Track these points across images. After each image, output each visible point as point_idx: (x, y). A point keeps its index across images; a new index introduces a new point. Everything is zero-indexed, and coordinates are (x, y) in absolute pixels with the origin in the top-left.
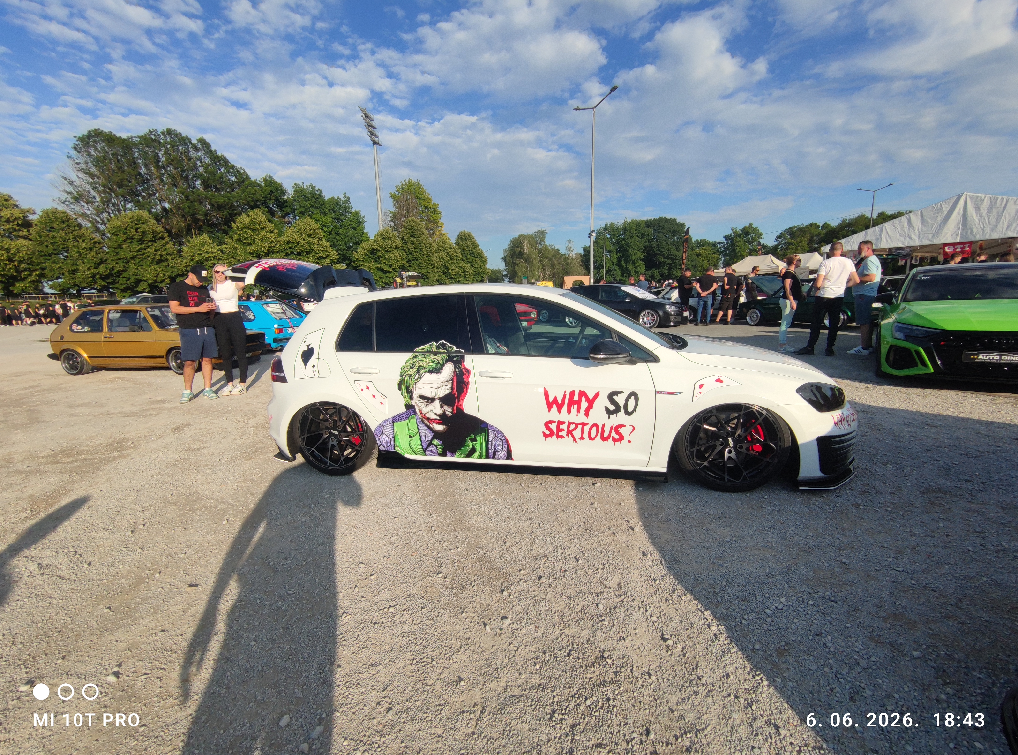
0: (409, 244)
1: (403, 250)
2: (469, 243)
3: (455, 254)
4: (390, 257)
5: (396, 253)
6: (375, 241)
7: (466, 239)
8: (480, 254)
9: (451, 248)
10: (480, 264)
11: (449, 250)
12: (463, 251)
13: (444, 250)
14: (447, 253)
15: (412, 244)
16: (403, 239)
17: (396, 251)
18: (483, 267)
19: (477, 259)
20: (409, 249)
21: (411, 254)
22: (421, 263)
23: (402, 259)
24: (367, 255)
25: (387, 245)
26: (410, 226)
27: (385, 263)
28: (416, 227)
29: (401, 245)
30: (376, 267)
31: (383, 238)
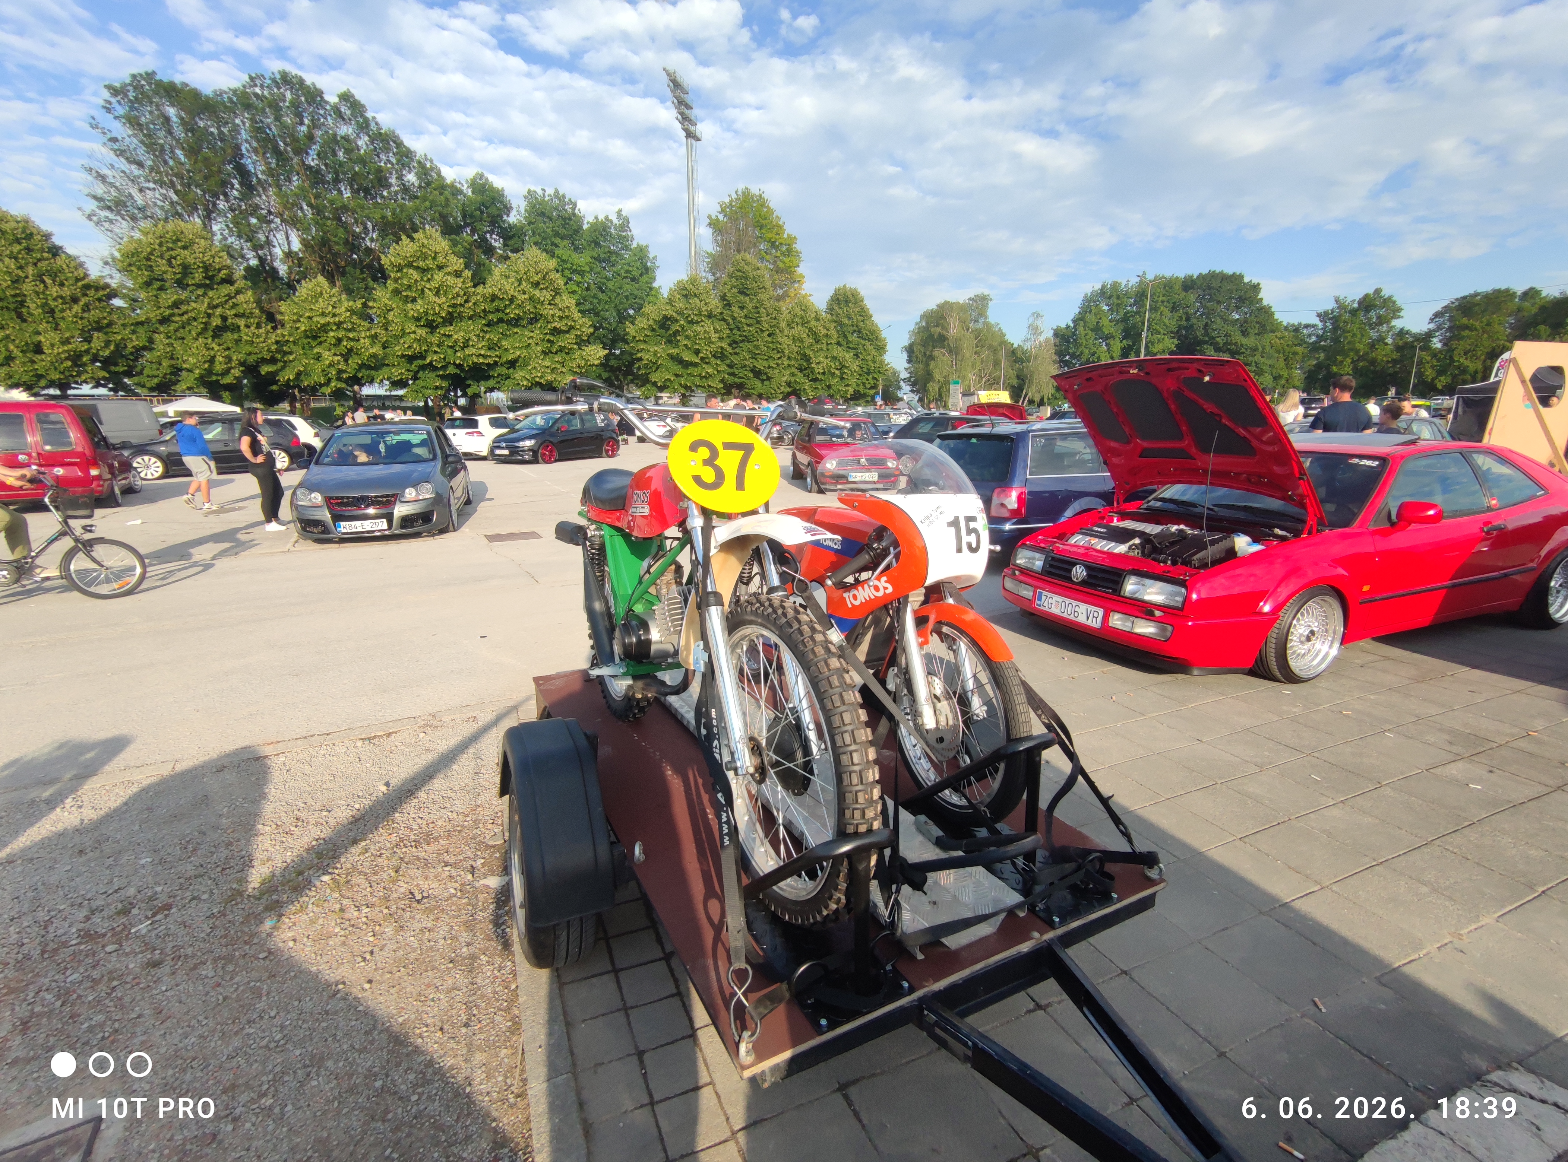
0: (735, 309)
1: (724, 320)
2: (853, 310)
3: (824, 332)
4: (697, 334)
5: (708, 327)
6: (670, 302)
7: (847, 302)
8: (873, 332)
9: (817, 319)
10: (874, 352)
11: (813, 323)
12: (841, 324)
13: (805, 322)
14: (810, 329)
15: (742, 308)
16: (723, 298)
17: (708, 322)
21: (738, 328)
24: (653, 330)
25: (691, 309)
26: (739, 271)
27: (686, 346)
28: (751, 275)
29: (719, 310)
30: (668, 355)
31: (686, 296)
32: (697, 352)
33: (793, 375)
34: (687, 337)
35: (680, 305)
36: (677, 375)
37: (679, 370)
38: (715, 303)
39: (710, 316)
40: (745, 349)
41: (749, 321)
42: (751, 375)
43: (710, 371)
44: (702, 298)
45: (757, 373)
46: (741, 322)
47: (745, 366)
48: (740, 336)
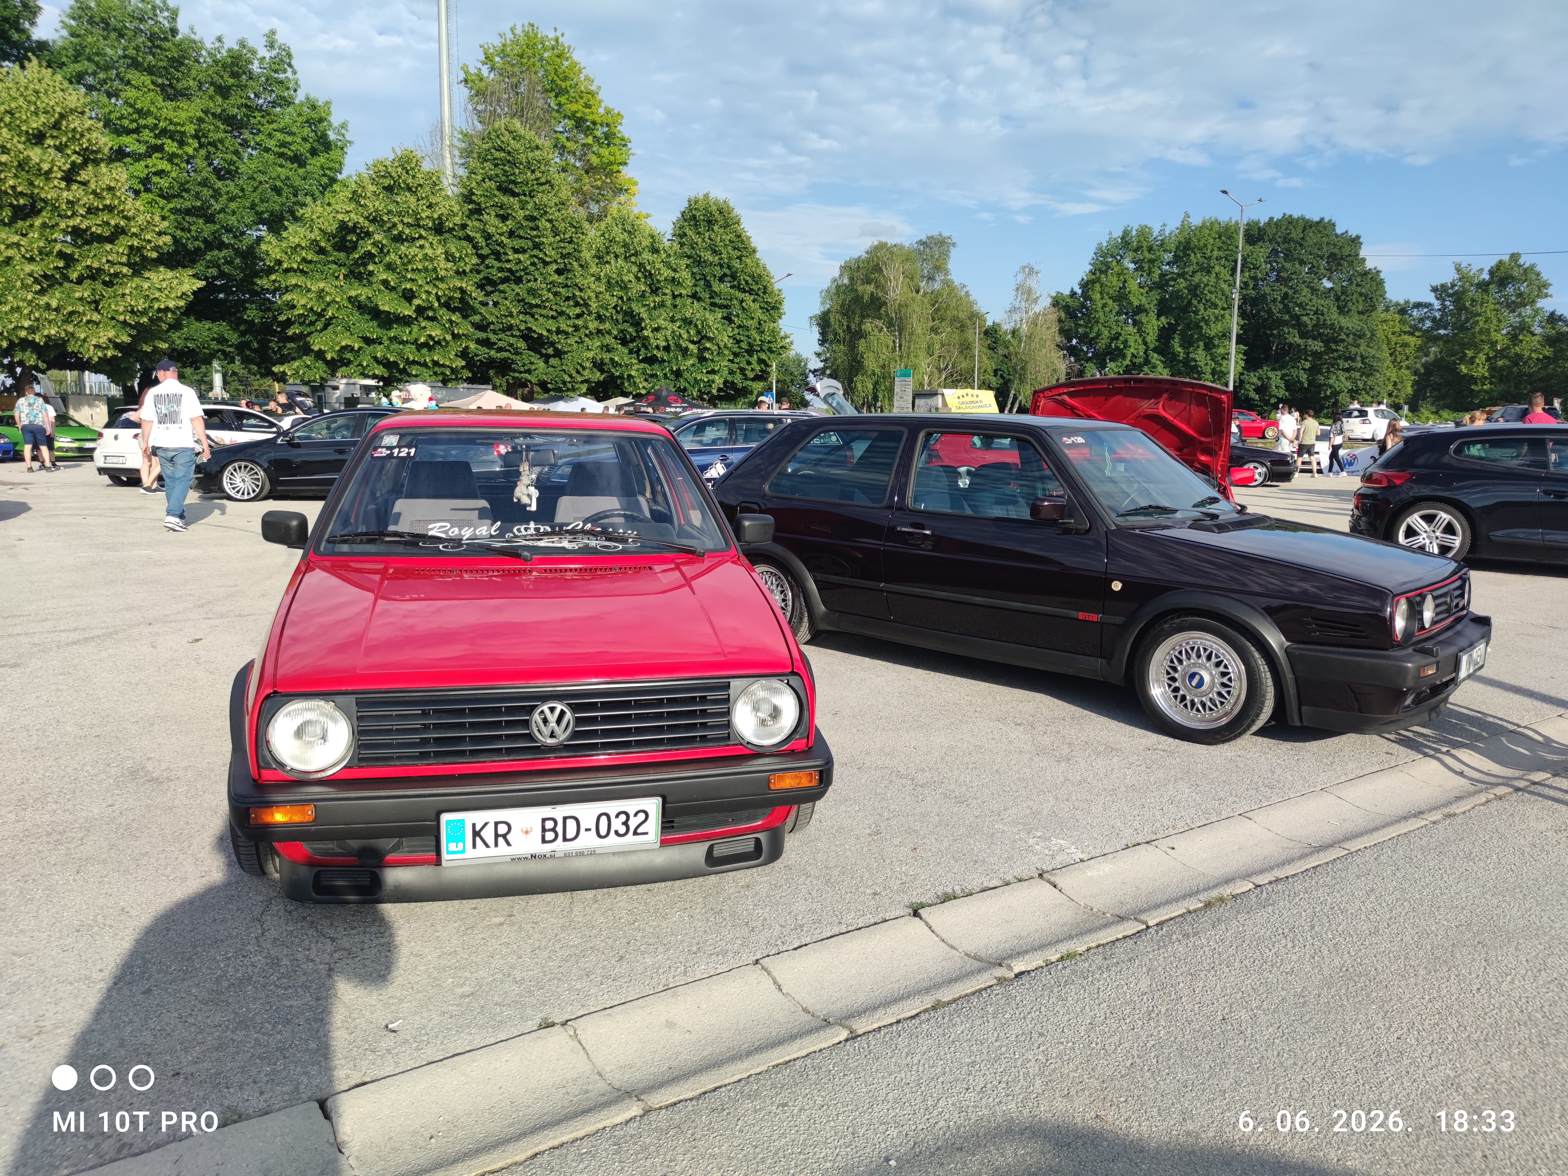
0: (491, 220)
1: (469, 239)
2: (720, 235)
3: (667, 273)
4: (408, 261)
5: (434, 249)
6: (360, 200)
7: (710, 222)
8: (757, 278)
9: (655, 251)
10: (759, 314)
11: (647, 256)
12: (699, 262)
13: (630, 253)
14: (641, 266)
15: (504, 218)
16: (467, 197)
17: (434, 240)
18: (767, 327)
19: (748, 298)
20: (488, 237)
21: (497, 256)
22: (532, 292)
23: (461, 274)
24: (322, 251)
25: (399, 214)
26: (500, 149)
27: (385, 283)
28: (523, 158)
29: (457, 220)
30: (350, 298)
31: (389, 189)
32: (409, 296)
33: (608, 349)
34: (390, 267)
35: (377, 204)
36: (368, 341)
37: (372, 329)
38: (449, 206)
39: (439, 229)
40: (510, 294)
41: (517, 243)
42: (522, 344)
43: (436, 333)
44: (421, 193)
45: (536, 343)
46: (501, 244)
47: (510, 327)
48: (501, 270)
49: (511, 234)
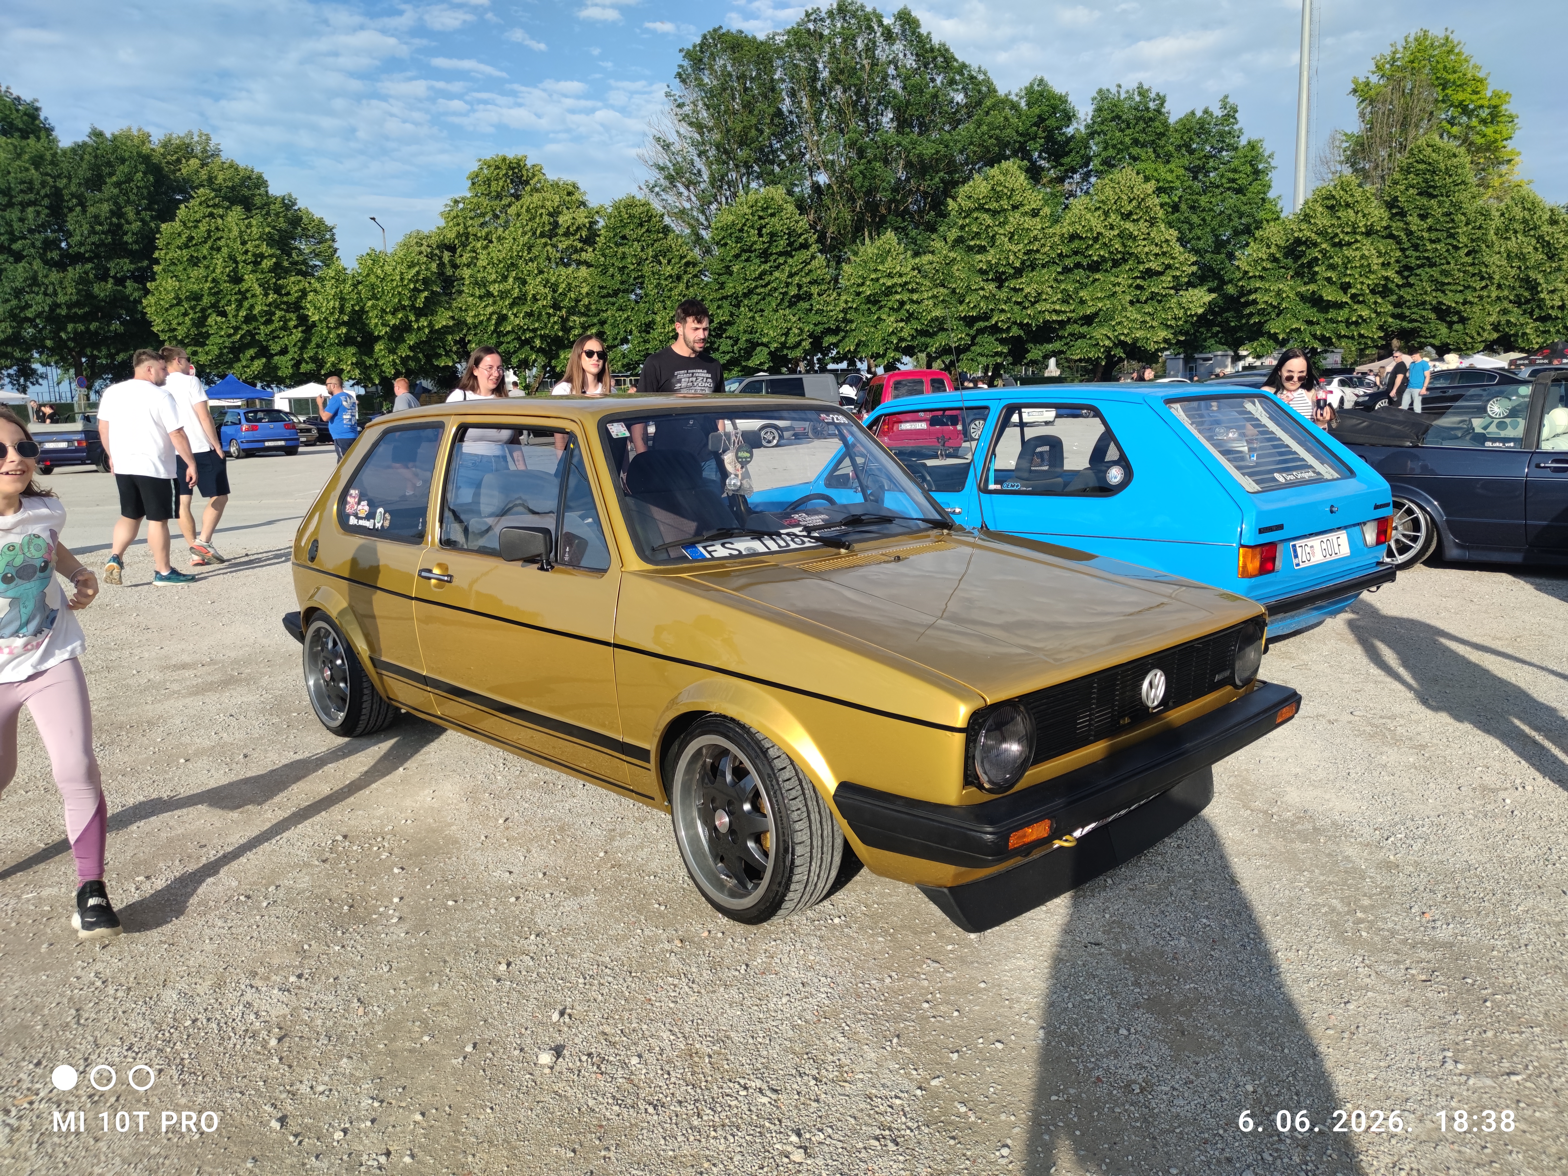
0: (1413, 220)
1: (1391, 236)
4: (1348, 261)
5: (1368, 248)
6: (1306, 218)
13: (1530, 229)
14: (1540, 238)
15: (1423, 217)
16: (1391, 204)
17: (1367, 242)
20: (1409, 233)
21: (1416, 247)
22: (1445, 273)
23: (1386, 265)
24: (1275, 260)
25: (1340, 226)
26: (1423, 162)
27: (1329, 280)
28: (1442, 166)
29: (1384, 224)
30: (1298, 294)
31: (1331, 208)
32: (1345, 287)
33: (1505, 312)
34: (1332, 267)
35: (1323, 220)
36: (1310, 323)
37: (1312, 314)
38: (1378, 214)
39: (1368, 233)
40: (1425, 277)
41: (1433, 236)
42: (1433, 316)
43: (1365, 313)
44: (1358, 207)
45: (1442, 313)
46: (1421, 238)
47: (1424, 303)
48: (1418, 258)
49: (1430, 229)
